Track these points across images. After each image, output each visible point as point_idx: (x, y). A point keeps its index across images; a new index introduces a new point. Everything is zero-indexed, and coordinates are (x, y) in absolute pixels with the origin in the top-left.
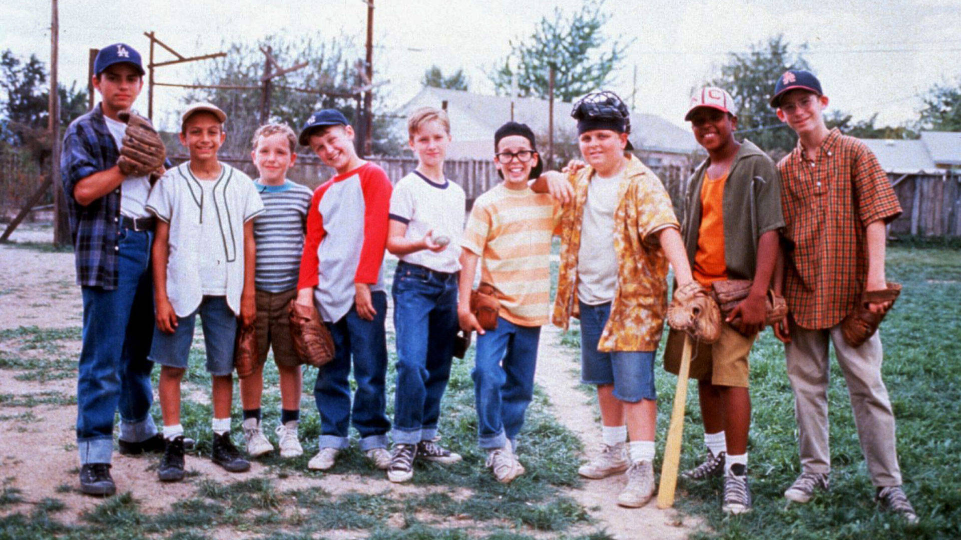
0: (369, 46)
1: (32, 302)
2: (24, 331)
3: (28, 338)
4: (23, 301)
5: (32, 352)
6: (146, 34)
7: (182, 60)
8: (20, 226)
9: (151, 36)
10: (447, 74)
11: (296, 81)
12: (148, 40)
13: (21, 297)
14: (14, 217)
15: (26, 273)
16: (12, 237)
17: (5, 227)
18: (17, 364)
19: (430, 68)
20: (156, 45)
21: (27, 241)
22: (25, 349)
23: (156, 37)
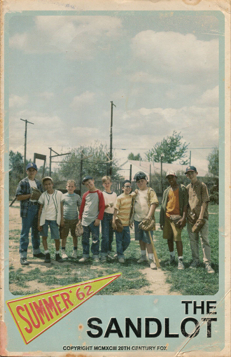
0: (111, 148)
1: (18, 223)
2: (15, 230)
3: (16, 232)
4: (16, 223)
5: (17, 236)
6: (49, 148)
7: (59, 155)
8: (15, 202)
9: (51, 149)
10: (135, 155)
11: (90, 160)
12: (50, 150)
13: (15, 222)
14: (14, 199)
15: (16, 215)
16: (13, 205)
17: (11, 202)
18: (14, 238)
19: (130, 153)
20: (52, 151)
21: (17, 206)
22: (15, 235)
23: (52, 149)
